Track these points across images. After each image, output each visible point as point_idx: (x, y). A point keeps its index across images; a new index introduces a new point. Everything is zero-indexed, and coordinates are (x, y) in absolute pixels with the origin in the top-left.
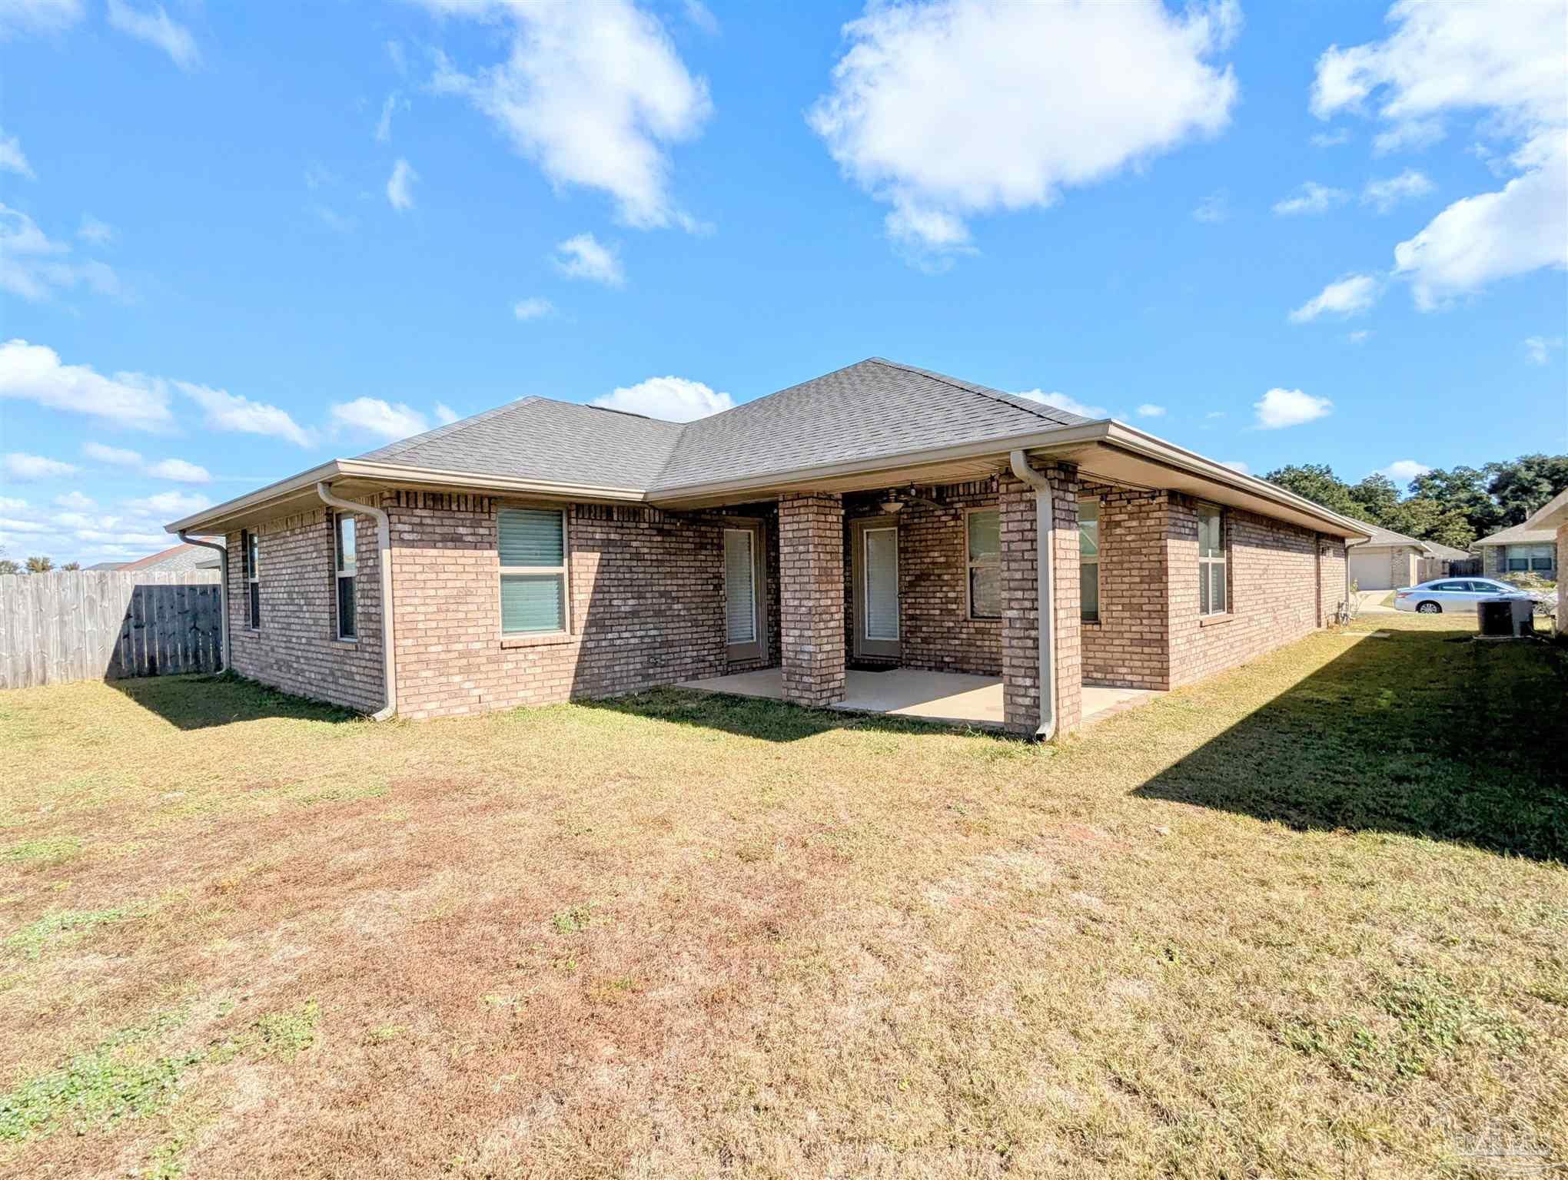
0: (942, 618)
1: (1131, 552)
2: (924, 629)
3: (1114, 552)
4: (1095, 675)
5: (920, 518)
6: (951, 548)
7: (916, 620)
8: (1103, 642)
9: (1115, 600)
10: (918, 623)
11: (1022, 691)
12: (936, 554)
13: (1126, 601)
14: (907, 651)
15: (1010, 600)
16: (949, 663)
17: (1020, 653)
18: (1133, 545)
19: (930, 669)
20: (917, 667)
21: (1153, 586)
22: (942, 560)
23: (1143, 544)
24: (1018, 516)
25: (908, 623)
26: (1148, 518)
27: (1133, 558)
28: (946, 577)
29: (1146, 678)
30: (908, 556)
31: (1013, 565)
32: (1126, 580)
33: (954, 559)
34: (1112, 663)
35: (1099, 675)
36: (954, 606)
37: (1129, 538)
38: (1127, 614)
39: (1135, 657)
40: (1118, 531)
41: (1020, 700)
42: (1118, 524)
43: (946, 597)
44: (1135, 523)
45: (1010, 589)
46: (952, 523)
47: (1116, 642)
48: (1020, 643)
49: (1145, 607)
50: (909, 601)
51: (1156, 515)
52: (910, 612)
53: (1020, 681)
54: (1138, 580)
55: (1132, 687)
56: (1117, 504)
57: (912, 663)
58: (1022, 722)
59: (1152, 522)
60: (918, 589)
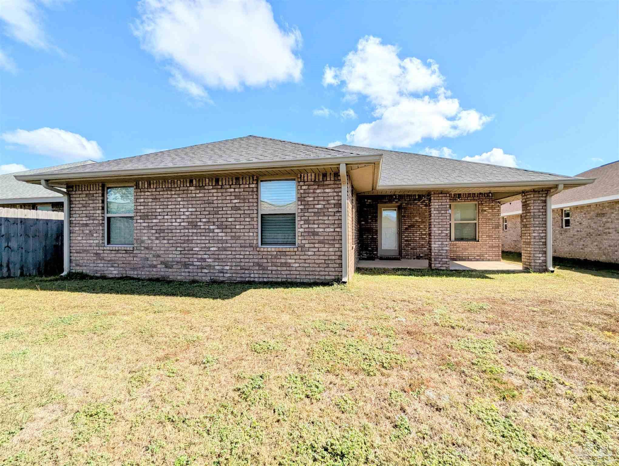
0: (419, 241)
1: (489, 219)
2: (412, 245)
3: (484, 219)
4: (477, 258)
5: (411, 205)
6: (424, 216)
7: (409, 241)
8: (480, 247)
9: (484, 234)
10: (410, 243)
11: (538, 258)
12: (418, 218)
13: (488, 234)
14: (404, 253)
15: (534, 230)
16: (422, 256)
17: (538, 246)
18: (490, 217)
19: (414, 259)
20: (408, 258)
21: (496, 230)
22: (420, 220)
23: (493, 217)
24: (538, 204)
25: (405, 243)
26: (495, 209)
27: (490, 221)
28: (421, 226)
29: (494, 258)
30: (405, 218)
31: (535, 220)
32: (487, 228)
33: (425, 220)
34: (483, 253)
35: (478, 258)
36: (425, 236)
37: (488, 215)
38: (488, 238)
39: (490, 251)
40: (485, 213)
41: (537, 261)
42: (485, 211)
43: (422, 233)
44: (490, 211)
45: (534, 227)
46: (424, 208)
47: (484, 247)
48: (538, 244)
49: (493, 236)
50: (405, 235)
51: (497, 208)
52: (406, 239)
53: (537, 255)
54: (491, 228)
55: (489, 261)
56: (485, 204)
57: (406, 257)
58: (538, 268)
59: (496, 211)
60: (409, 230)
